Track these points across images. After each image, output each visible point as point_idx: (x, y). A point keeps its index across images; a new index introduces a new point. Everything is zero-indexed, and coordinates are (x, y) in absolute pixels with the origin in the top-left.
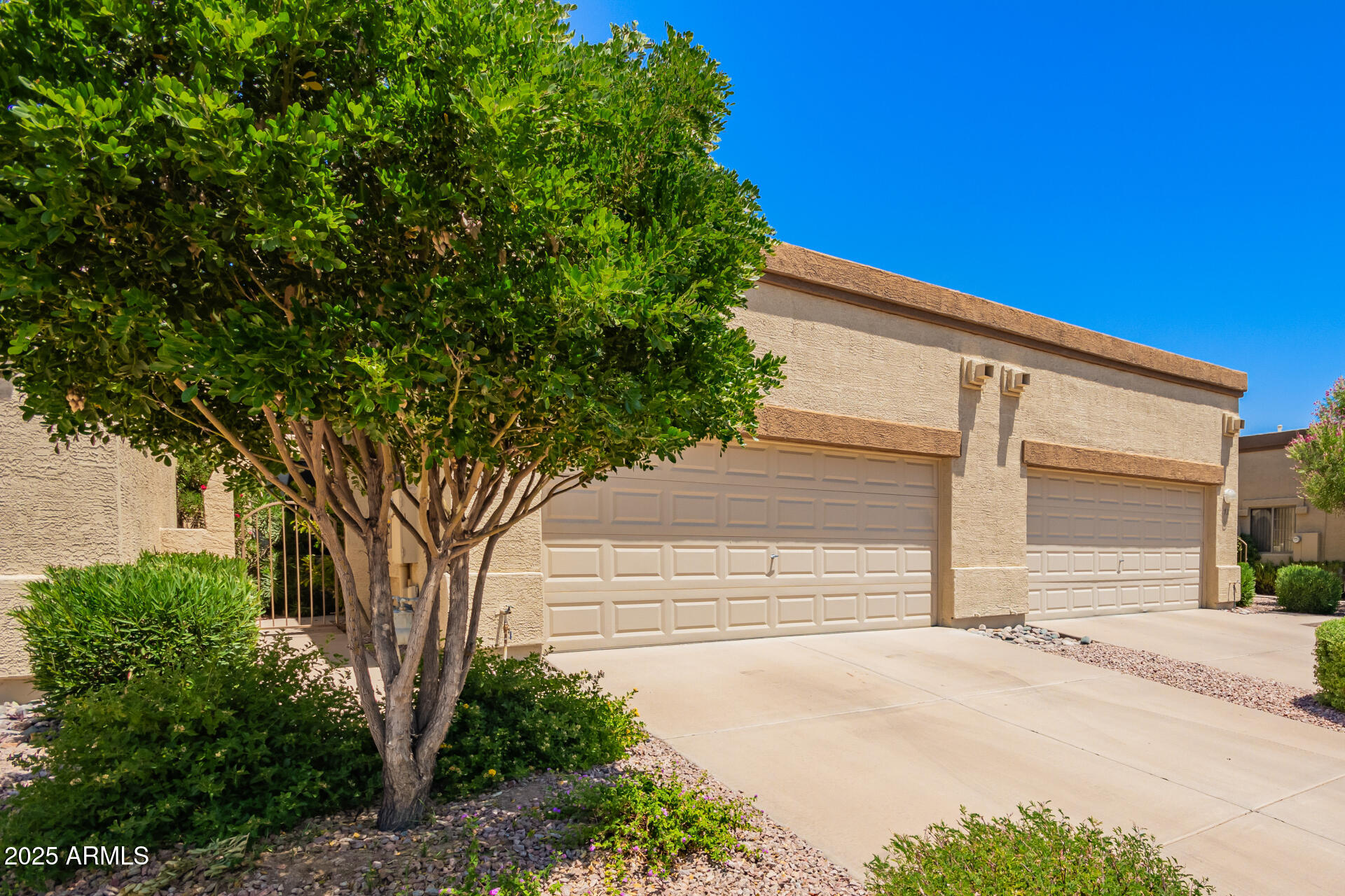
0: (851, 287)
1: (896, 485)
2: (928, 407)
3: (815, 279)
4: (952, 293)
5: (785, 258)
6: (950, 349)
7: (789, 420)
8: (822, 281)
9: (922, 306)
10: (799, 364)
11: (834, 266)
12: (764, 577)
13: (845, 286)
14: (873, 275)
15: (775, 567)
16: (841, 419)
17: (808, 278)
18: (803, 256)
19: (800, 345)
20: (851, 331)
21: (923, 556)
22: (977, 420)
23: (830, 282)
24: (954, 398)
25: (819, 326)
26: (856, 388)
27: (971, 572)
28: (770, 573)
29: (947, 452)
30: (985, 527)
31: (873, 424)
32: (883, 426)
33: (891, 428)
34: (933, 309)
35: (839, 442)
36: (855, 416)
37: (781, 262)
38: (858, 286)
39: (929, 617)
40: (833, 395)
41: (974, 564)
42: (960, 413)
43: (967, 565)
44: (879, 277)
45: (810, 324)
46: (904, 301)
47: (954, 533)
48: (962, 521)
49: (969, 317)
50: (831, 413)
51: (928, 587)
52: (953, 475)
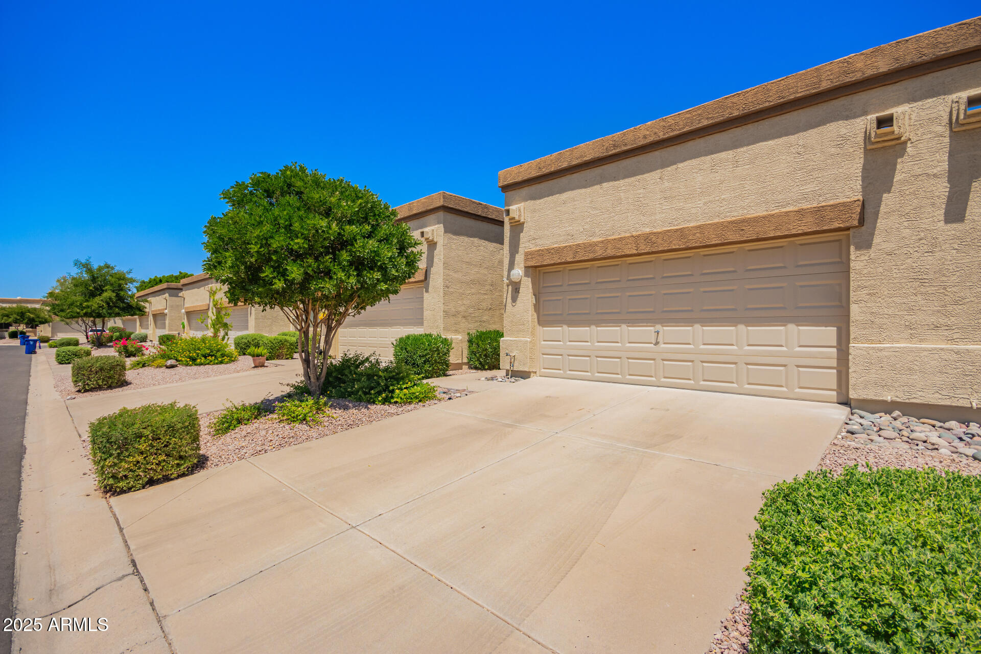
0: (705, 123)
1: (785, 267)
2: (809, 188)
3: (672, 134)
4: (840, 62)
5: (648, 133)
6: (847, 118)
7: (654, 239)
8: (678, 132)
9: (792, 97)
10: (665, 198)
11: (688, 116)
12: (652, 345)
13: (700, 125)
14: (730, 100)
15: (660, 339)
16: (699, 227)
17: (667, 136)
18: (662, 124)
19: (666, 184)
20: (712, 156)
21: (829, 333)
22: (898, 177)
23: (685, 130)
24: (856, 165)
25: (680, 165)
26: (717, 198)
27: (881, 350)
28: (657, 343)
29: (836, 225)
30: (919, 298)
31: (732, 222)
32: (743, 221)
33: (756, 220)
34: (808, 92)
35: (697, 245)
36: (716, 220)
37: (645, 137)
38: (712, 118)
39: (835, 393)
40: (693, 211)
41: (893, 341)
42: (864, 179)
43: (880, 342)
44: (735, 100)
45: (675, 166)
46: (767, 104)
47: (854, 308)
48: (870, 294)
49: (869, 72)
50: (692, 224)
51: (834, 363)
52: (852, 248)
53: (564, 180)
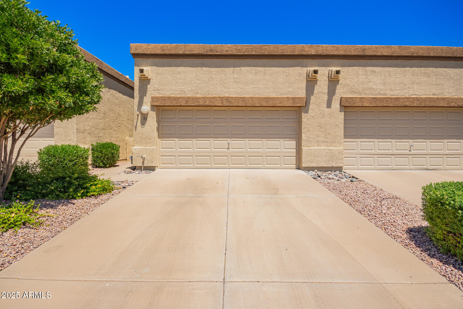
0: (254, 53)
1: (279, 118)
2: (290, 90)
3: (240, 53)
4: (301, 46)
5: (228, 49)
6: (301, 67)
7: (230, 100)
8: (242, 54)
9: (286, 53)
10: (235, 82)
11: (247, 48)
12: (226, 150)
13: (252, 53)
14: (264, 47)
15: (230, 146)
16: (251, 98)
17: (237, 54)
18: (235, 47)
19: (236, 76)
20: (256, 68)
21: (293, 143)
22: (315, 92)
23: (245, 53)
24: (304, 85)
25: (242, 68)
26: (258, 87)
27: (311, 149)
28: (228, 149)
29: (299, 105)
30: (320, 132)
31: (264, 98)
32: (268, 98)
33: (273, 99)
34: (291, 54)
35: (250, 105)
36: (257, 96)
37: (227, 51)
38: (257, 52)
39: (295, 165)
40: (248, 90)
41: (313, 146)
42: (306, 90)
43: (310, 147)
44: (266, 47)
45: (239, 68)
46: (277, 53)
47: (303, 135)
48: (307, 130)
49: (309, 53)
50: (247, 96)
51: (295, 155)
52: (303, 113)
53: (179, 61)
